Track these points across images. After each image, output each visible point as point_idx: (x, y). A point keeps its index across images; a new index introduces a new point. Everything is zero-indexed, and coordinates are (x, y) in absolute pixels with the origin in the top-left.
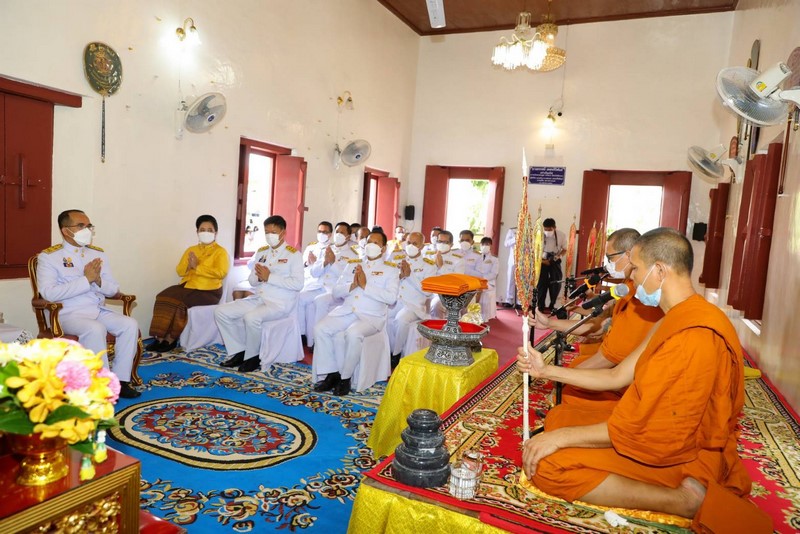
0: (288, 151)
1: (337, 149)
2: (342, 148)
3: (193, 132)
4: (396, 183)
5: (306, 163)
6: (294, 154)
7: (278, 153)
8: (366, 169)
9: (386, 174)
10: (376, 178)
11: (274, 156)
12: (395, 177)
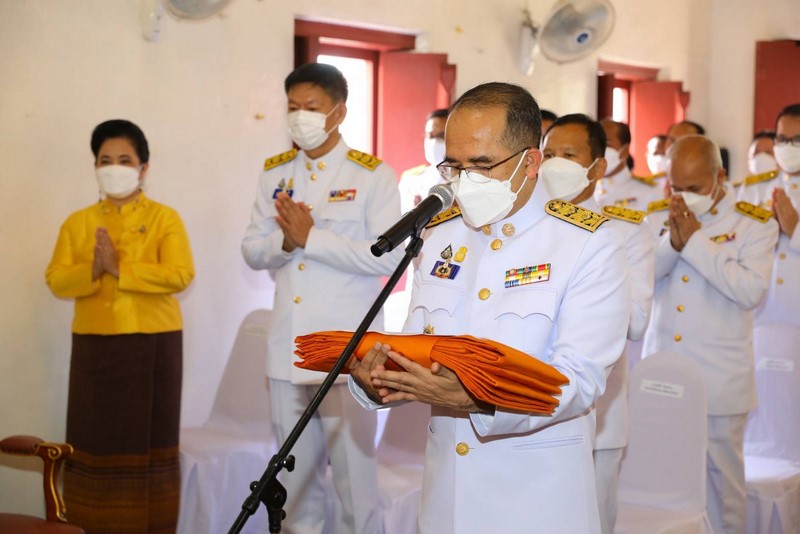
0: (408, 41)
1: (528, 24)
2: (540, 18)
3: (182, 17)
4: (677, 93)
5: (453, 68)
6: (422, 47)
7: (382, 48)
8: (602, 64)
9: (651, 75)
10: (626, 85)
11: (373, 57)
12: (675, 77)
